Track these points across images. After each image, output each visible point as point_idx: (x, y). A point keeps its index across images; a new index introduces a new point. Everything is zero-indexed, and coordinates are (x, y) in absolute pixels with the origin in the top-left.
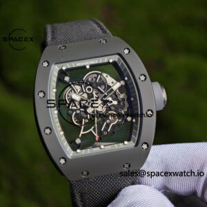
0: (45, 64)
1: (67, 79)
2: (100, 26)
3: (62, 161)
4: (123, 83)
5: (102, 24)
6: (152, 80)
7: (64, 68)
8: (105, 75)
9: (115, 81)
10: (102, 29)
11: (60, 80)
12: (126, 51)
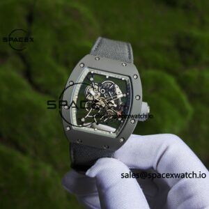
0: (82, 65)
1: (92, 79)
2: (129, 52)
3: (68, 129)
4: (125, 95)
5: (131, 50)
6: (144, 101)
7: (92, 72)
8: (116, 86)
9: (121, 92)
10: (130, 54)
11: (87, 78)
12: (135, 77)
